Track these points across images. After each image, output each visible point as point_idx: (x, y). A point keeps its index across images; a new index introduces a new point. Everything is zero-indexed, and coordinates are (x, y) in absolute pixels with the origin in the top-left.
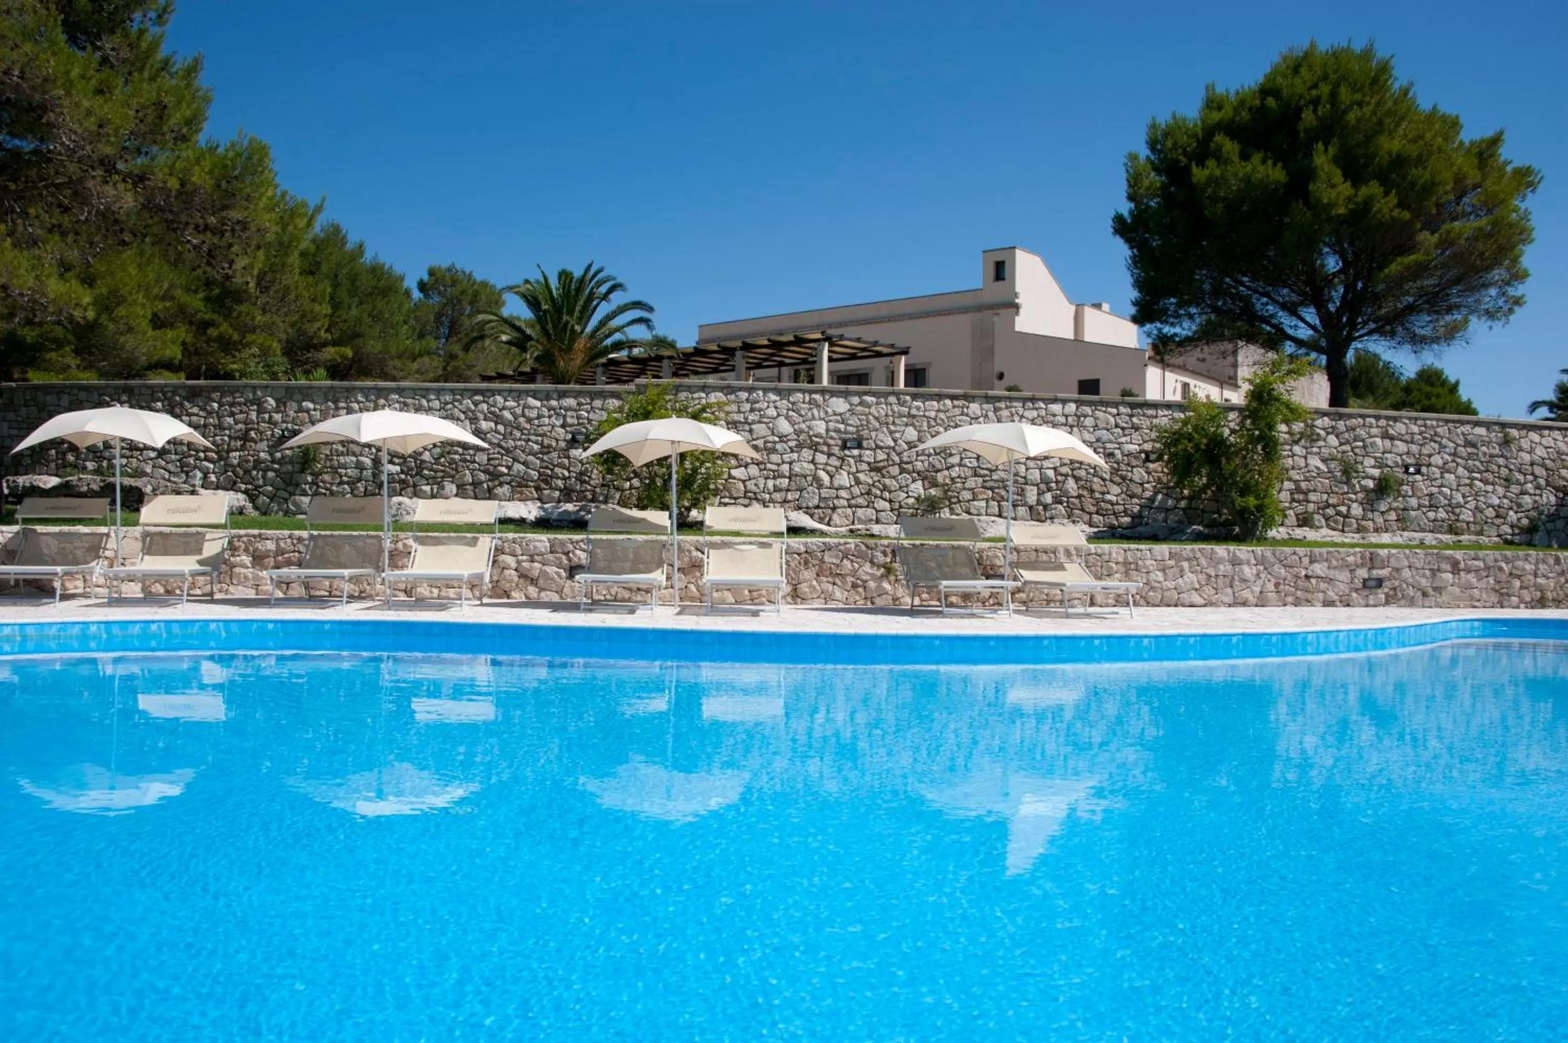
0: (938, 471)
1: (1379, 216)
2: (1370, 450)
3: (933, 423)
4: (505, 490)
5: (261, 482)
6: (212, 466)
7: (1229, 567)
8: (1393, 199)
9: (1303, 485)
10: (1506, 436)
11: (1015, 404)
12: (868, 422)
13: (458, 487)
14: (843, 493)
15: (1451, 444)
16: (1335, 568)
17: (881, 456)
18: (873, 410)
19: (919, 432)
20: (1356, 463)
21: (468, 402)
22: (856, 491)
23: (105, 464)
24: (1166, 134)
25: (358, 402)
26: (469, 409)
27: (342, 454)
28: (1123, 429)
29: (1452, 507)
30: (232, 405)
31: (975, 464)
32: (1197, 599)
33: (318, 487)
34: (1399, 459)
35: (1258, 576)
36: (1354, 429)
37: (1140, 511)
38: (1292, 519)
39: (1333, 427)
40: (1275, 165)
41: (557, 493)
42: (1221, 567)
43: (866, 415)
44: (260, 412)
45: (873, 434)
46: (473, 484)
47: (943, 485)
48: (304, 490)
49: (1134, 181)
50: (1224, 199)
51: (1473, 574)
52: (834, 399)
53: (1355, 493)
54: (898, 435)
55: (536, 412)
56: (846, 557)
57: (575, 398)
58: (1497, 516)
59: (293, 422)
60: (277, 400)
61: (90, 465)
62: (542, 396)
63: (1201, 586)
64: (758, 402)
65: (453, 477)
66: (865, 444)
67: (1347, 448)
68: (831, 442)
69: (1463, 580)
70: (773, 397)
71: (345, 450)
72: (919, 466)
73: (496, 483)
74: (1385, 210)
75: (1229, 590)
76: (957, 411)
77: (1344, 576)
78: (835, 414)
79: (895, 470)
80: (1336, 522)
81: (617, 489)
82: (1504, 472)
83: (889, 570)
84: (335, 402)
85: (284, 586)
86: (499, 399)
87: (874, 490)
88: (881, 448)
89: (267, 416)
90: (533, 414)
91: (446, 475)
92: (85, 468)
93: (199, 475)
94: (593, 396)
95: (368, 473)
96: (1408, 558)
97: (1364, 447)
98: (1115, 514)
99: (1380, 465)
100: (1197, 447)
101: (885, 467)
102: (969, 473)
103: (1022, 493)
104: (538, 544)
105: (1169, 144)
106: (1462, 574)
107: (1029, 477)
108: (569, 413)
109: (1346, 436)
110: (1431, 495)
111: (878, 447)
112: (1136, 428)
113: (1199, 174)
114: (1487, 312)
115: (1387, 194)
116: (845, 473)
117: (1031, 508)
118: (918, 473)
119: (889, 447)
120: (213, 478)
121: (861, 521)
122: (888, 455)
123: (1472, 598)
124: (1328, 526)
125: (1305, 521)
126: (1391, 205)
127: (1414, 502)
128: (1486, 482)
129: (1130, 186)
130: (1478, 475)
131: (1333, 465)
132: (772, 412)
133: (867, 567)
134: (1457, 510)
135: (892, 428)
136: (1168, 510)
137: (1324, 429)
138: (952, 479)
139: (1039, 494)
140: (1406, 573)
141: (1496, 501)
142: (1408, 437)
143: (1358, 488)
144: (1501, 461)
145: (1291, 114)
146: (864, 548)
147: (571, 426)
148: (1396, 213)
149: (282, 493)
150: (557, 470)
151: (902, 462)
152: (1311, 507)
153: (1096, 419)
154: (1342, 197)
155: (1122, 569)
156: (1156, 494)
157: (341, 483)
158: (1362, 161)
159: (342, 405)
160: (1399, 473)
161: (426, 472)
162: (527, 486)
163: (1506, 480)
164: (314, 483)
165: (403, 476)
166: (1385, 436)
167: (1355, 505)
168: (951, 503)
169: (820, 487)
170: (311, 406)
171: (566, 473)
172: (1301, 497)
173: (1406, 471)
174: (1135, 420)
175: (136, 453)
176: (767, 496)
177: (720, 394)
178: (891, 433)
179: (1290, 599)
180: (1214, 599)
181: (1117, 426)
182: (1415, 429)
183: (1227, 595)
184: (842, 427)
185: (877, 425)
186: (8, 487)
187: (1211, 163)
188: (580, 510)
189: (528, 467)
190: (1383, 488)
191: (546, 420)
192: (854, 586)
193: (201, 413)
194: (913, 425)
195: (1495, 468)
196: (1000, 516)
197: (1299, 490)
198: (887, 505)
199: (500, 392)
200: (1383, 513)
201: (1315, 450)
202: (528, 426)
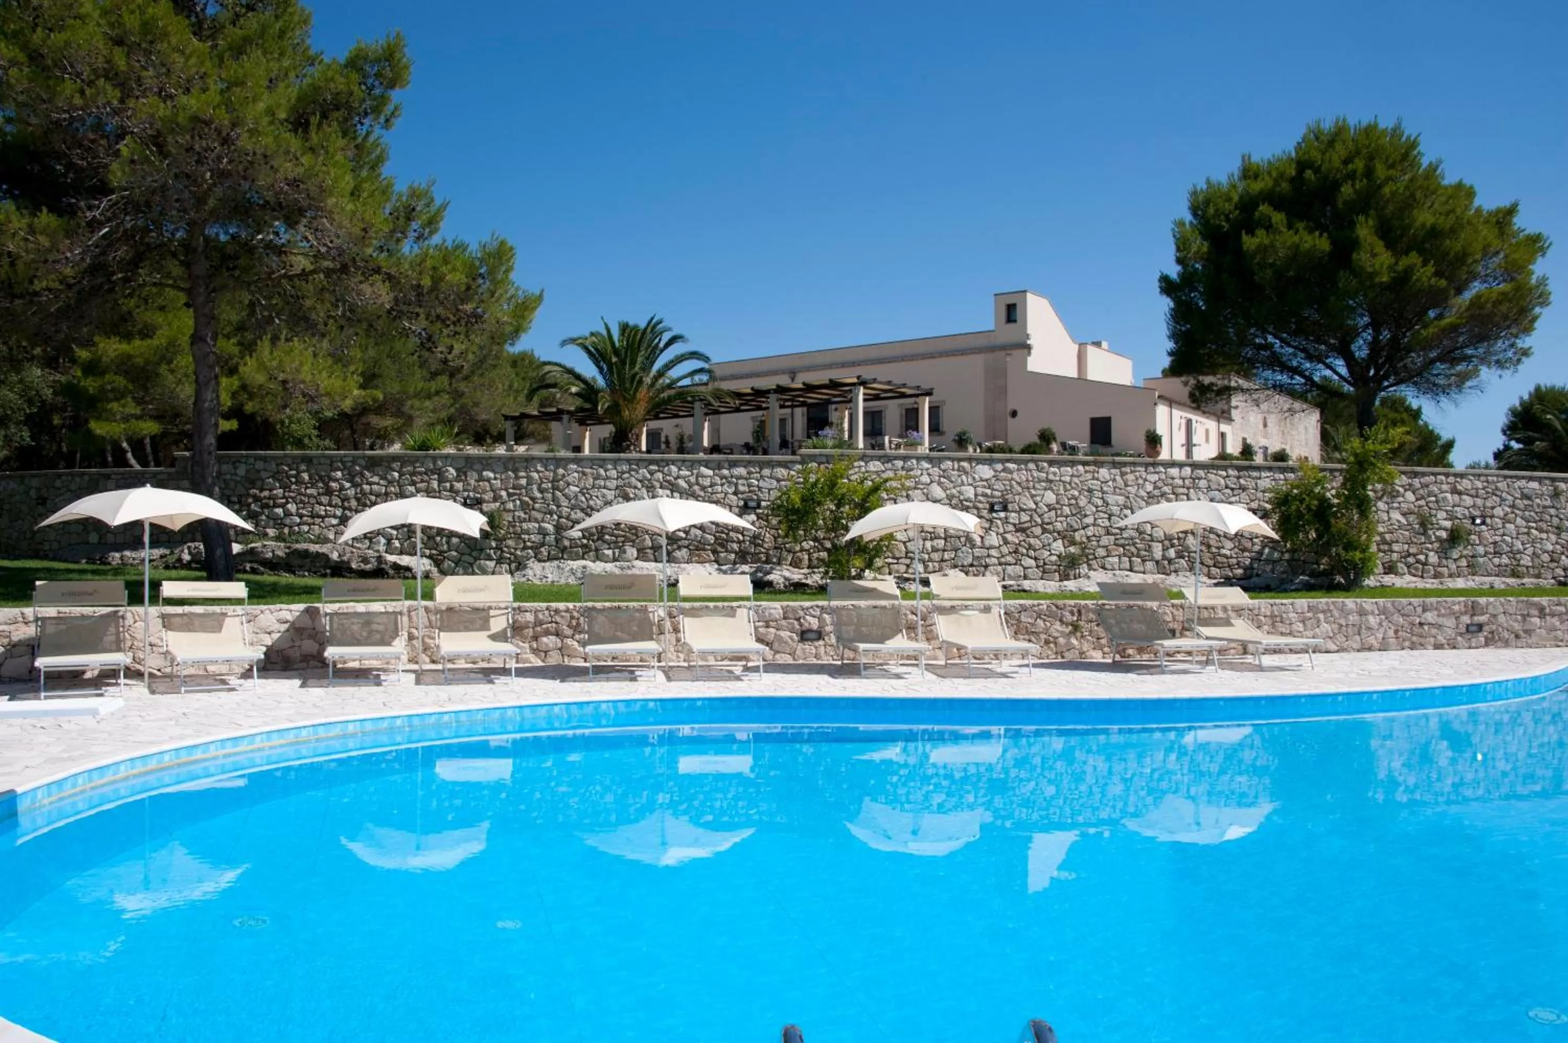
0: (1075, 531)
1: (1419, 284)
2: (1441, 504)
3: (1068, 487)
4: (683, 553)
5: (445, 547)
6: (395, 532)
7: (1357, 618)
8: (1430, 269)
9: (1388, 537)
10: (1556, 488)
11: (1139, 469)
12: (1011, 486)
13: (638, 551)
14: (993, 552)
15: (1510, 498)
16: (1443, 616)
17: (1025, 517)
18: (1015, 475)
19: (1057, 495)
20: (1431, 516)
21: (643, 471)
22: (1005, 550)
23: (286, 530)
24: (1207, 202)
25: (538, 472)
26: (645, 478)
27: (525, 520)
28: (1232, 489)
29: (1514, 554)
30: (413, 474)
31: (1108, 524)
32: (1333, 647)
33: (503, 551)
34: (1466, 512)
35: (1380, 624)
36: (1427, 486)
37: (1251, 563)
38: (1380, 569)
39: (1410, 485)
40: (1321, 235)
41: (733, 556)
42: (1351, 617)
43: (1010, 480)
44: (440, 482)
45: (1017, 498)
46: (652, 548)
47: (1081, 544)
48: (489, 555)
49: (1182, 245)
50: (1272, 265)
51: (1556, 618)
52: (980, 466)
53: (1431, 543)
54: (1038, 498)
55: (709, 480)
56: (1039, 616)
57: (745, 467)
58: (1552, 561)
59: (474, 490)
60: (457, 470)
61: (271, 532)
62: (712, 465)
63: (1335, 634)
64: (912, 470)
65: (633, 541)
66: (1010, 507)
67: (1422, 502)
68: (980, 506)
69: (1548, 624)
70: (926, 465)
71: (527, 516)
72: (1059, 526)
73: (675, 546)
74: (1425, 279)
75: (1357, 637)
76: (1089, 476)
77: (1450, 622)
78: (982, 480)
79: (1037, 531)
80: (1416, 569)
81: (789, 551)
82: (1556, 521)
83: (1076, 628)
84: (515, 471)
85: (543, 654)
86: (674, 468)
87: (1020, 549)
88: (1024, 510)
89: (448, 485)
90: (707, 482)
91: (627, 539)
92: (266, 535)
93: (383, 541)
94: (762, 465)
95: (551, 539)
96: (1502, 605)
97: (1437, 502)
98: (1229, 566)
99: (1451, 517)
100: (1309, 508)
101: (1028, 528)
102: (1102, 532)
103: (1149, 549)
104: (772, 611)
105: (1211, 211)
106: (1548, 618)
107: (1155, 535)
108: (740, 482)
109: (1421, 491)
110: (1495, 543)
111: (1022, 510)
112: (1243, 489)
113: (1249, 242)
114: (1498, 362)
115: (1425, 264)
116: (994, 534)
117: (1157, 562)
118: (1059, 533)
119: (1031, 510)
120: (397, 544)
121: (1011, 578)
122: (1031, 516)
123: (1556, 639)
124: (1410, 573)
125: (1390, 569)
126: (1429, 274)
127: (1481, 550)
128: (1541, 530)
129: (1178, 249)
130: (1534, 525)
131: (1412, 518)
132: (925, 479)
133: (1057, 625)
134: (1518, 556)
135: (1033, 492)
136: (1274, 562)
137: (1402, 486)
138: (1088, 538)
139: (1163, 550)
140: (1502, 619)
141: (1550, 548)
142: (1473, 492)
143: (1433, 538)
144: (1552, 511)
145: (1330, 187)
146: (1054, 608)
147: (743, 493)
148: (1433, 281)
149: (466, 558)
150: (731, 534)
151: (1043, 523)
152: (1395, 556)
153: (1209, 481)
154: (1385, 267)
155: (1269, 621)
156: (1263, 547)
157: (525, 548)
158: (1399, 232)
159: (522, 474)
160: (1467, 523)
161: (607, 537)
162: (705, 550)
163: (1558, 528)
164: (498, 548)
165: (585, 541)
166: (1455, 491)
167: (1431, 554)
168: (1089, 560)
169: (973, 546)
170: (491, 475)
171: (741, 537)
172: (1386, 547)
173: (1473, 523)
174: (1242, 481)
175: (318, 521)
176: (926, 556)
177: (878, 463)
178: (1033, 496)
179: (1407, 644)
180: (1345, 646)
181: (1227, 487)
182: (1479, 485)
183: (1356, 642)
184: (989, 491)
185: (1019, 489)
186: (190, 553)
187: (1261, 232)
188: (756, 572)
189: (704, 532)
190: (1455, 537)
191: (719, 488)
192: (1047, 642)
193: (382, 482)
194: (1051, 489)
195: (1548, 518)
196: (1131, 570)
197: (1384, 542)
198: (1032, 563)
199: (673, 462)
200: (1455, 560)
201: (1395, 505)
202: (702, 494)
